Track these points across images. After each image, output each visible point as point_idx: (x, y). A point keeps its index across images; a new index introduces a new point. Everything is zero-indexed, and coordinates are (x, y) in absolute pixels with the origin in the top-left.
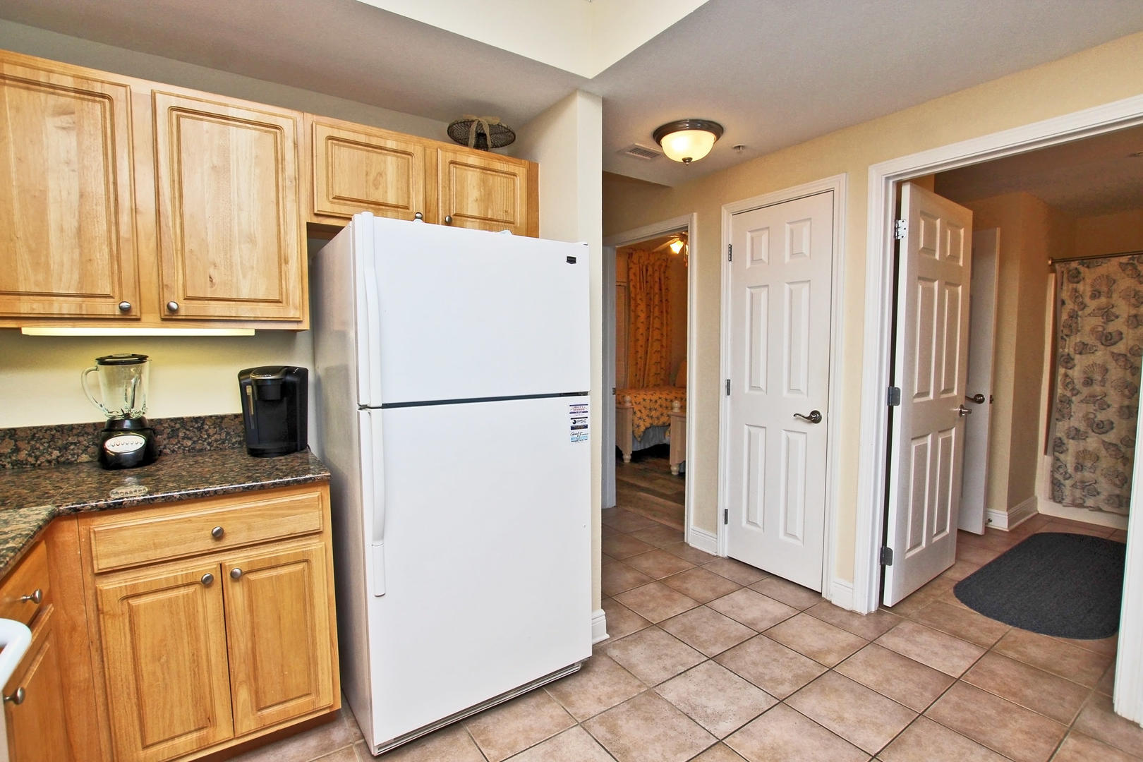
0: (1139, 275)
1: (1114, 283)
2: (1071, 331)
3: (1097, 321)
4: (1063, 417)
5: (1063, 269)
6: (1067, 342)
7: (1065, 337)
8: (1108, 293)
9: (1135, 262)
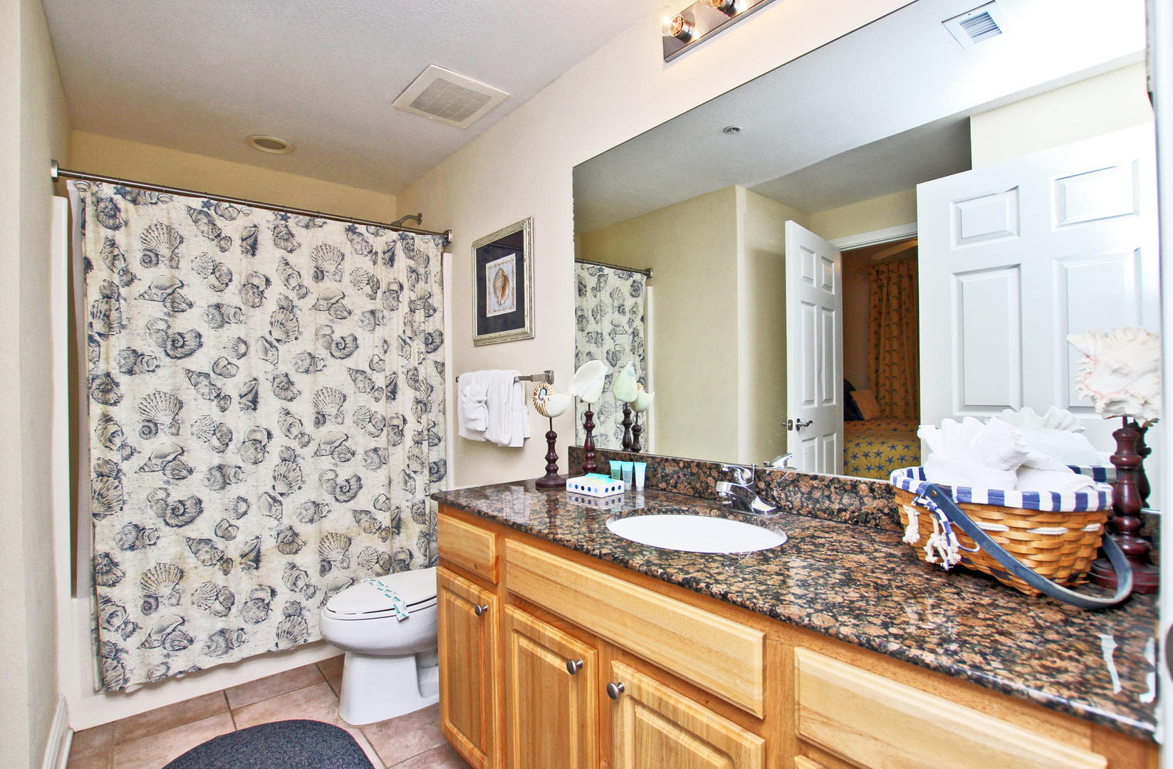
0: (219, 235)
1: (181, 242)
2: (110, 327)
3: (156, 310)
4: (110, 508)
5: (82, 194)
6: (102, 349)
7: (97, 338)
8: (171, 259)
9: (212, 212)
